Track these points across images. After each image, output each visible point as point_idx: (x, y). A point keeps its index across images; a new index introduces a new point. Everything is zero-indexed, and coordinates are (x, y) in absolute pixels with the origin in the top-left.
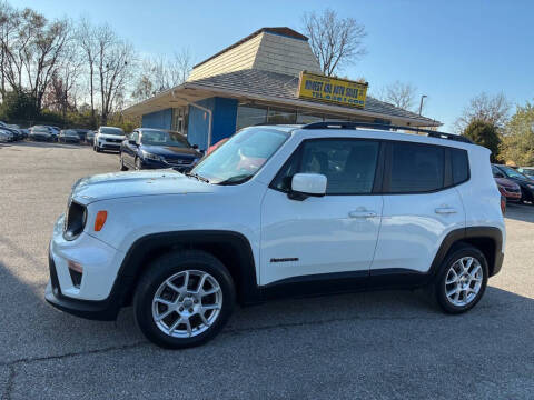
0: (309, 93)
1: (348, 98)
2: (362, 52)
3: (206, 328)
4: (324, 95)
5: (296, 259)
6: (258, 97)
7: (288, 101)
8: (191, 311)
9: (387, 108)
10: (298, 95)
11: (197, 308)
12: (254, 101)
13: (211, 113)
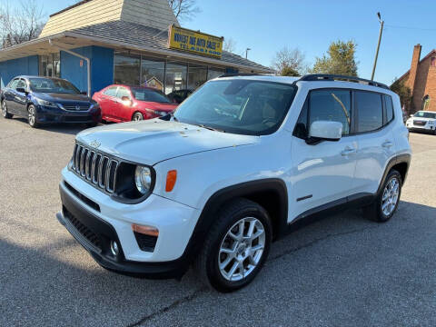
0: (177, 44)
1: (209, 50)
2: (197, 10)
3: (254, 267)
4: (190, 46)
5: (311, 196)
6: (137, 47)
7: (161, 52)
8: (243, 255)
9: (237, 58)
10: (168, 46)
11: (247, 252)
12: (130, 50)
13: (88, 61)
